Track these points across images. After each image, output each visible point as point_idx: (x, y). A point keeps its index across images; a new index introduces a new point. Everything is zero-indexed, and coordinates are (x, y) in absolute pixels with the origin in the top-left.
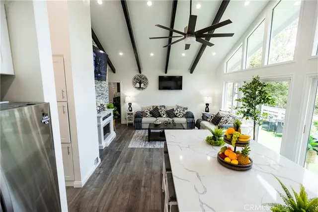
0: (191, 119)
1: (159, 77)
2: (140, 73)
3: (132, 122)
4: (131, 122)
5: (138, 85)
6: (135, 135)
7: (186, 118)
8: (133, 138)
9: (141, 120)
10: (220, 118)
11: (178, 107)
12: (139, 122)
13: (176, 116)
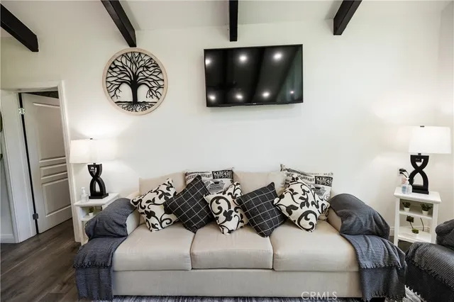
5: (126, 93)
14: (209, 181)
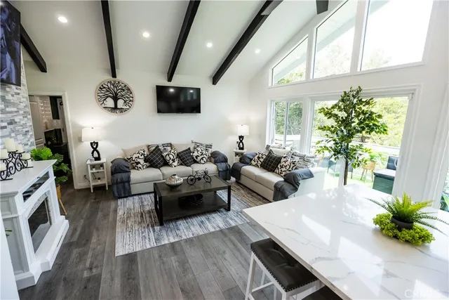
0: (223, 165)
1: (157, 86)
2: (114, 75)
3: (104, 181)
4: (99, 182)
5: (110, 102)
6: (120, 213)
7: (215, 163)
8: (118, 224)
9: (129, 177)
10: (278, 160)
11: (197, 145)
12: (123, 182)
13: (195, 162)
14: (161, 148)
